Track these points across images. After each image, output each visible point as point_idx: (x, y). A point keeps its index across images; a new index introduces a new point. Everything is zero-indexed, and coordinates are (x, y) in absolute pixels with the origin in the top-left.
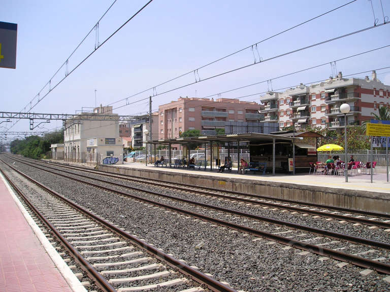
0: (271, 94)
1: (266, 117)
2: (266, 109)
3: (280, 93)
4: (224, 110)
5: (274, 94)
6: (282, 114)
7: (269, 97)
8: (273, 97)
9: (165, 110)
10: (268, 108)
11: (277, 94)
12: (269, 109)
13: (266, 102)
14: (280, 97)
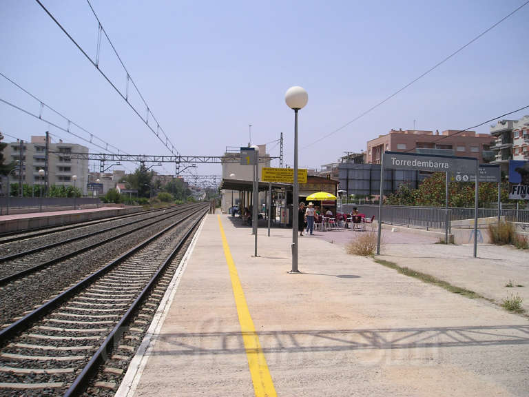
0: (503, 123)
1: (496, 156)
2: (497, 145)
3: (516, 122)
4: (450, 147)
5: (507, 123)
6: (517, 152)
7: (500, 128)
8: (506, 127)
9: (373, 148)
10: (499, 143)
11: (511, 122)
12: (500, 145)
13: (496, 134)
14: (515, 127)
